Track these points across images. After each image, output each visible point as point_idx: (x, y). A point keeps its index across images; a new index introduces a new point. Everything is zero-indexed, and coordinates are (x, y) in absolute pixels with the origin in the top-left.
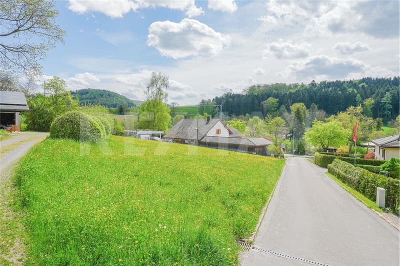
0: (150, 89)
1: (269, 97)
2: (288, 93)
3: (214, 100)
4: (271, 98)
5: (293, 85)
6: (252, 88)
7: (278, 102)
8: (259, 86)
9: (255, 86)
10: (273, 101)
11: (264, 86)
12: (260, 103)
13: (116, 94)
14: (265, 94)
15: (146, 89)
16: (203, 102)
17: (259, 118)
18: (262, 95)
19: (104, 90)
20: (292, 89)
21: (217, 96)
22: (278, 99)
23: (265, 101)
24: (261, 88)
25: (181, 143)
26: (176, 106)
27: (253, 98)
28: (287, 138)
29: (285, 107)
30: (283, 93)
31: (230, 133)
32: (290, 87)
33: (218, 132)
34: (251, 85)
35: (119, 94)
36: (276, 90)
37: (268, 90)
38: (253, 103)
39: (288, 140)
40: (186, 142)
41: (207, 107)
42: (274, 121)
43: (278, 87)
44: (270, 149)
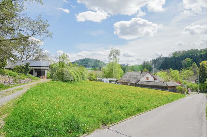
0: (110, 57)
1: (186, 58)
2: (199, 55)
3: (151, 61)
4: (187, 58)
5: (203, 49)
6: (175, 53)
7: (192, 61)
8: (179, 52)
9: (177, 52)
10: (189, 60)
11: (183, 52)
12: (180, 62)
13: (98, 60)
14: (183, 56)
15: (108, 57)
16: (144, 62)
17: (177, 70)
18: (181, 57)
19: (93, 59)
20: (202, 52)
21: (153, 59)
22: (192, 59)
23: (183, 61)
24: (181, 53)
25: (126, 85)
26: (129, 65)
27: (175, 59)
28: (195, 82)
29: (195, 63)
30: (196, 55)
31: (155, 79)
32: (201, 51)
33: (147, 78)
34: (174, 52)
35: (100, 61)
36: (191, 53)
37: (186, 54)
38: (175, 62)
39: (196, 84)
40: (129, 84)
41: (146, 65)
42: (186, 72)
43: (193, 52)
44: (178, 88)
